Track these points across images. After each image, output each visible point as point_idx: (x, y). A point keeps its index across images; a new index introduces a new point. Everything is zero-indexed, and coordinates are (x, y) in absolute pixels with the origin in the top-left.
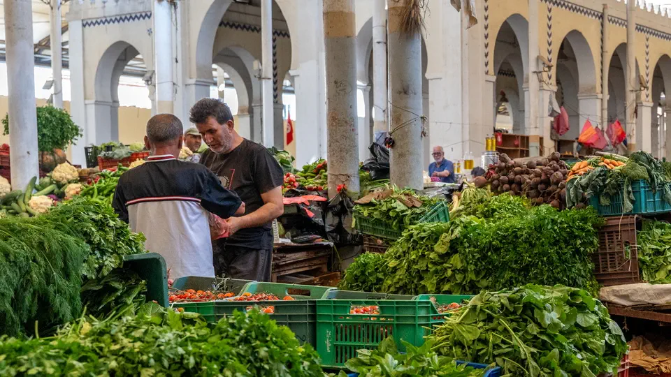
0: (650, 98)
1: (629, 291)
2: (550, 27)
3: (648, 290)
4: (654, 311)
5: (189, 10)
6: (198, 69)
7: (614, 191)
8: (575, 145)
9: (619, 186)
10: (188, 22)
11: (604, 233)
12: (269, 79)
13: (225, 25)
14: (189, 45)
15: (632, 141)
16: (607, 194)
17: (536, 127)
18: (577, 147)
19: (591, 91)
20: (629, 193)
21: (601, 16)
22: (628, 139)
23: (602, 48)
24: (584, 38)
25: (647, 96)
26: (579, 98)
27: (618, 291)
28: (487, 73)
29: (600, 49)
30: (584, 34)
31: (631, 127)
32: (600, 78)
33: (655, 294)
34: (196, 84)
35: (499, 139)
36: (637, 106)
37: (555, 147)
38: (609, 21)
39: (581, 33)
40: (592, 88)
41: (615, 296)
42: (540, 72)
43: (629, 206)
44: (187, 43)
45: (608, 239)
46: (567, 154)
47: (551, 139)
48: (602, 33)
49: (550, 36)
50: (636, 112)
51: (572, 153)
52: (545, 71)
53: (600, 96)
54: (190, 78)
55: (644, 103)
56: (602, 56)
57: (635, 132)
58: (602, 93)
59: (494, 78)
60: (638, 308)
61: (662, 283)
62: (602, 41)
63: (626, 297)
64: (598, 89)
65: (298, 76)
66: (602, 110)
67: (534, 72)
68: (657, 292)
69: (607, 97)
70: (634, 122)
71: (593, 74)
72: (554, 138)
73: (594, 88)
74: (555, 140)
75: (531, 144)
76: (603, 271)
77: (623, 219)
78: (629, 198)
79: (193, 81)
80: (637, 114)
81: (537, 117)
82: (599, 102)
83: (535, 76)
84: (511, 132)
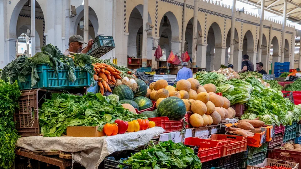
0: (206, 42)
1: (31, 141)
2: (157, 10)
3: (41, 141)
4: (44, 155)
5: (7, 9)
6: (10, 34)
7: (27, 72)
8: (168, 63)
9: (29, 70)
10: (7, 15)
11: (21, 101)
12: (34, 37)
13: (21, 16)
14: (7, 24)
15: (194, 61)
16: (22, 74)
17: (145, 55)
18: (169, 64)
19: (177, 39)
20: (34, 73)
21: (183, 5)
22: (192, 60)
23: (183, 19)
24: (174, 15)
25: (205, 41)
26: (171, 42)
27: (26, 141)
28: (125, 31)
29: (182, 20)
30: (174, 13)
31: (194, 55)
32: (181, 33)
33: (44, 144)
34: (9, 41)
35: (130, 61)
36: (197, 45)
37: (157, 64)
38: (187, 7)
39: (172, 13)
40: (177, 38)
41: (25, 144)
42: (148, 30)
43: (34, 82)
44: (6, 24)
45: (24, 105)
46: (163, 67)
47: (156, 60)
48: (183, 13)
49: (157, 14)
50: (196, 48)
51: (166, 67)
52: (150, 29)
53: (181, 41)
54: (7, 38)
55: (203, 44)
56: (183, 23)
57: (195, 57)
58: (182, 40)
59: (128, 34)
60: (36, 153)
61: (49, 137)
62: (183, 16)
63: (30, 145)
64: (180, 38)
65: (47, 35)
66: (182, 47)
67: (145, 30)
68: (46, 142)
69: (184, 41)
70: (195, 52)
71: (178, 32)
72: (157, 60)
73: (178, 38)
74: (158, 61)
75: (143, 62)
76: (22, 127)
77: (31, 91)
78: (34, 76)
79: (8, 39)
80: (197, 49)
81: (146, 50)
82: (180, 44)
83: (146, 32)
84: (136, 58)
